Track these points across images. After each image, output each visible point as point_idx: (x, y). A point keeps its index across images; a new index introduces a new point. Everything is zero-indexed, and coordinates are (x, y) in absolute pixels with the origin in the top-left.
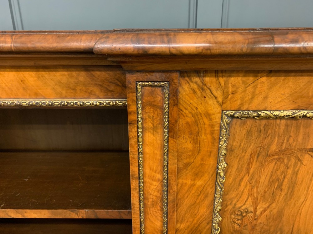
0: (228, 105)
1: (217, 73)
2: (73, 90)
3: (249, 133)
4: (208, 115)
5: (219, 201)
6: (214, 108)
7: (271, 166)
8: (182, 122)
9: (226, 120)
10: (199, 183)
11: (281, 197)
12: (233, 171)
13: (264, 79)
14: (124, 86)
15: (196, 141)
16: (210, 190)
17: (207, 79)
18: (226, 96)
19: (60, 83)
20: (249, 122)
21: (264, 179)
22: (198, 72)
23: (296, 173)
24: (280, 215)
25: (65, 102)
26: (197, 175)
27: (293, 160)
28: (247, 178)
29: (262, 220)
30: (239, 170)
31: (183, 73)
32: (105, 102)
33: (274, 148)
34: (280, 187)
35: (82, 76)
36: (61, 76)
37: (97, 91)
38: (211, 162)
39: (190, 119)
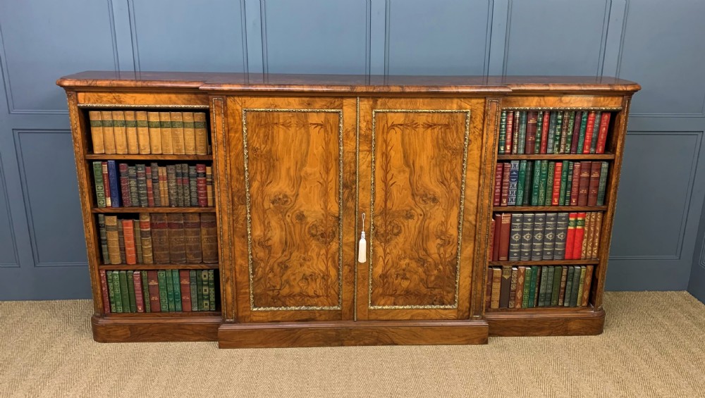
0: (243, 106)
1: (239, 96)
2: (189, 102)
3: (253, 117)
4: (237, 110)
5: (245, 143)
6: (239, 108)
7: (263, 130)
8: (229, 112)
9: (244, 112)
10: (237, 135)
11: (269, 142)
12: (250, 131)
13: (255, 99)
14: (208, 99)
15: (234, 119)
16: (241, 138)
17: (236, 98)
18: (242, 104)
19: (184, 99)
20: (253, 113)
21: (261, 135)
22: (233, 96)
23: (273, 133)
24: (270, 150)
25: (186, 106)
26: (236, 132)
27: (271, 128)
28: (255, 135)
29: (264, 152)
30: (252, 131)
31: (227, 96)
32: (202, 106)
33: (263, 122)
34: (268, 138)
35: (193, 96)
36: (185, 96)
37: (199, 102)
38: (240, 127)
39: (232, 111)
